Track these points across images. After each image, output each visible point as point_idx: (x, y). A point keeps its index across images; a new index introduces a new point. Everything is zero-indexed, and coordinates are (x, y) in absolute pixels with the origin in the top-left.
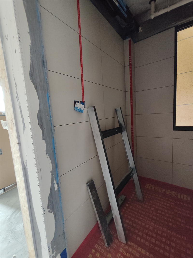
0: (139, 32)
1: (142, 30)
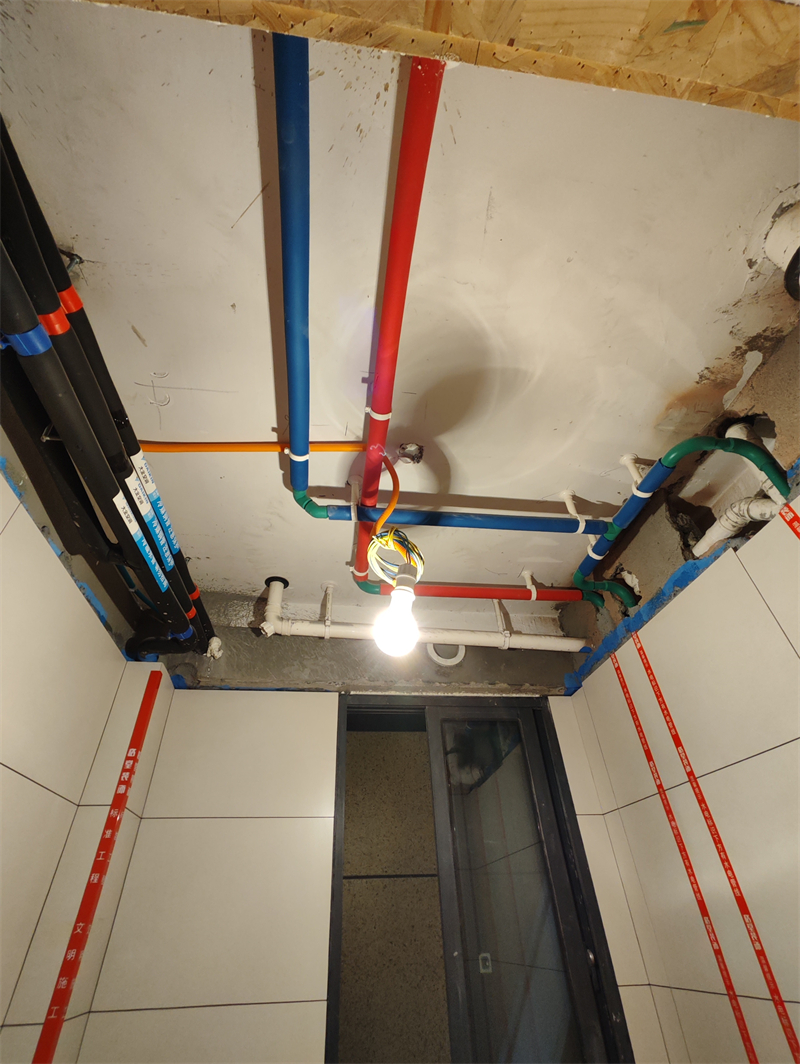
0: (209, 655)
1: (222, 651)
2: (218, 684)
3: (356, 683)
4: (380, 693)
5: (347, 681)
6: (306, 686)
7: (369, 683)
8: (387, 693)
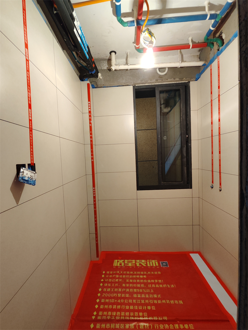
0: (99, 78)
1: (102, 77)
2: (102, 86)
3: (137, 82)
4: (143, 85)
5: (135, 82)
6: (124, 85)
7: (141, 82)
8: (145, 85)
